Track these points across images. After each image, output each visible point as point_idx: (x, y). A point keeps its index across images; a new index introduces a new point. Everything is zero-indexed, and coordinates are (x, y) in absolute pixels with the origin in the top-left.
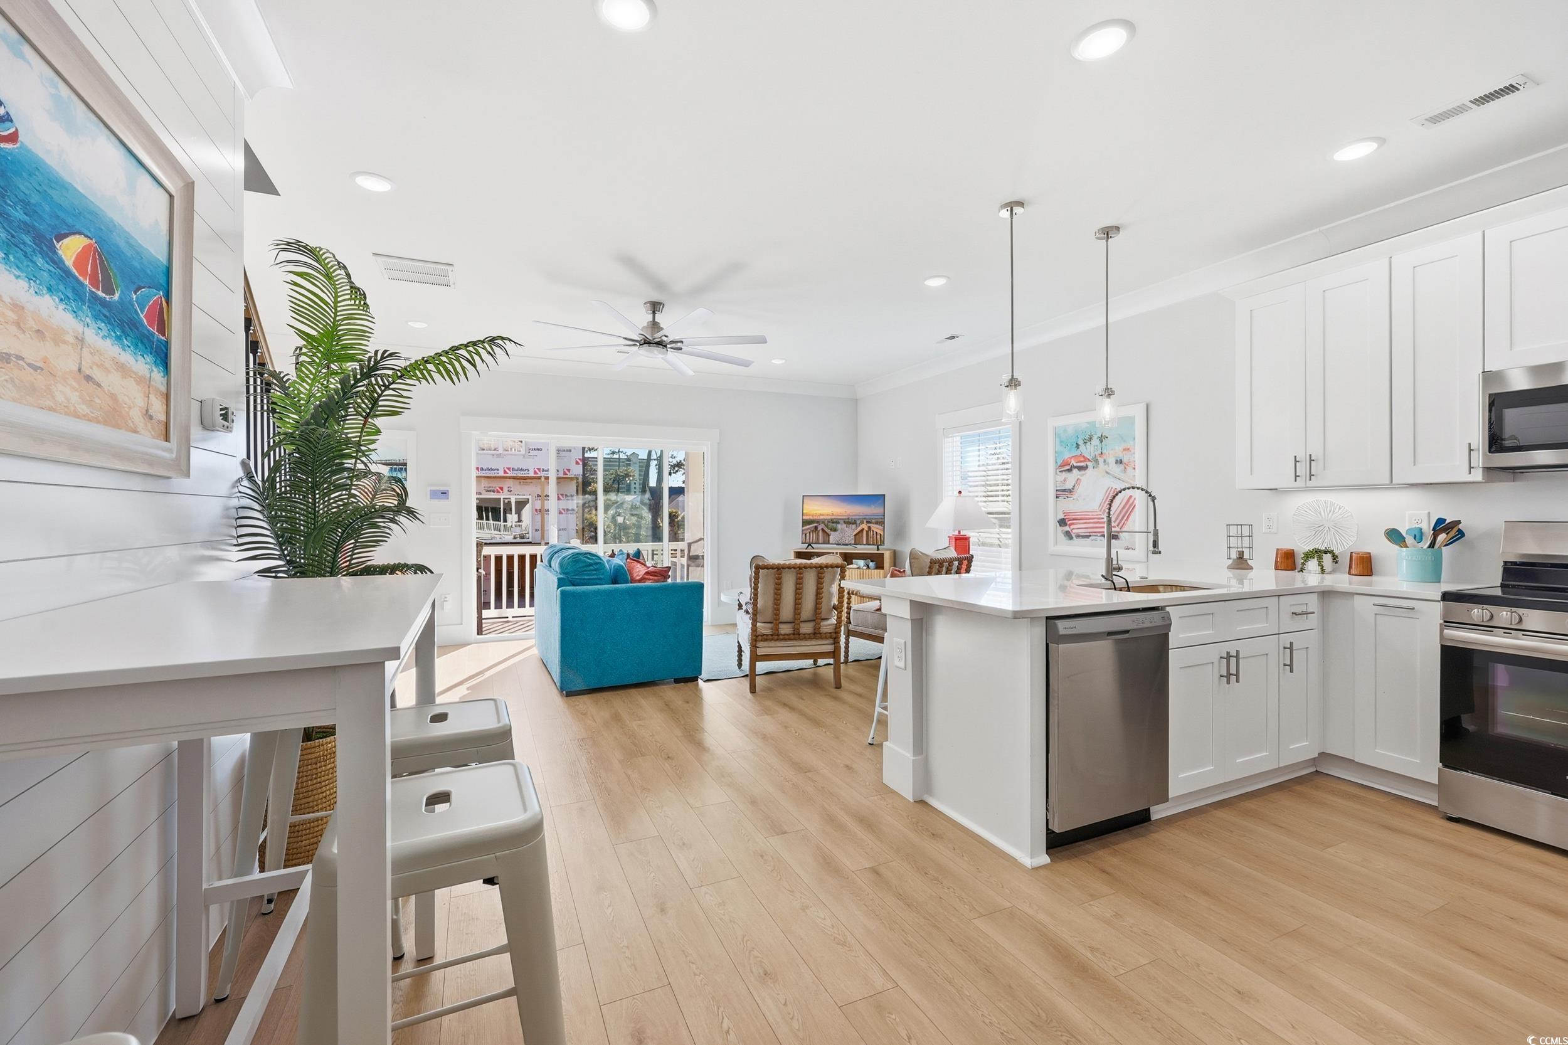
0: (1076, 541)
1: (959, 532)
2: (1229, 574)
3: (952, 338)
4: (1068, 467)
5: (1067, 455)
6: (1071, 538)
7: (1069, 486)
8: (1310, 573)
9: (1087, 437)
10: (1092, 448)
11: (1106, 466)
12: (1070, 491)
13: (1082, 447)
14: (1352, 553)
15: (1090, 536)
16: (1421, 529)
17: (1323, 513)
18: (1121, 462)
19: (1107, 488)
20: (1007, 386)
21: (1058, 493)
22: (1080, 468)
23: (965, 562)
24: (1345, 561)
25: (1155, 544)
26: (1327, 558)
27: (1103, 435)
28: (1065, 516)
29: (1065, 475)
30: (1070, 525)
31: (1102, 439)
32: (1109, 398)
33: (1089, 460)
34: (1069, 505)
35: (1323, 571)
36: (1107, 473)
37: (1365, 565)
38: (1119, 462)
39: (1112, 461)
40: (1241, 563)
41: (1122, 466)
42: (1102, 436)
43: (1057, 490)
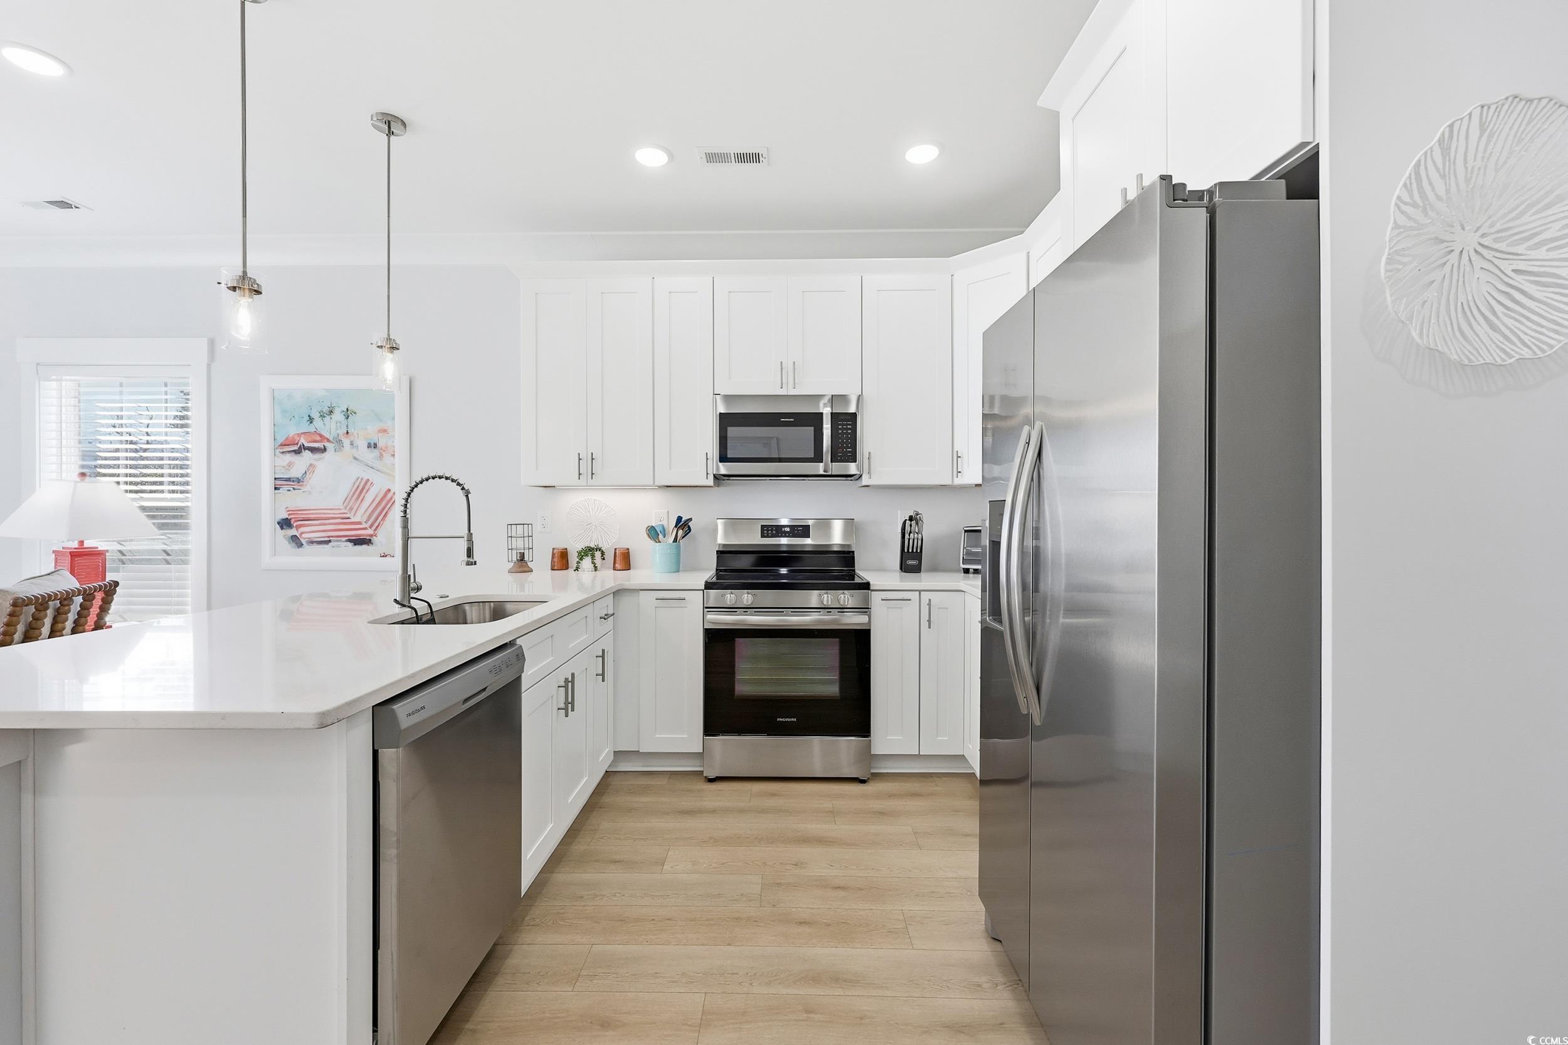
0: (307, 548)
1: (81, 543)
2: (511, 578)
3: (64, 205)
4: (296, 448)
5: (292, 430)
6: (300, 545)
7: (295, 473)
8: (584, 571)
9: (326, 410)
10: (333, 426)
11: (355, 450)
12: (298, 481)
13: (318, 423)
14: (615, 549)
15: (330, 541)
16: (663, 526)
17: (591, 512)
18: (375, 446)
19: (356, 477)
20: (234, 289)
21: (278, 482)
22: (313, 450)
23: (99, 596)
24: (609, 557)
25: (470, 552)
26: (598, 554)
27: (349, 409)
28: (289, 515)
29: (289, 458)
30: (298, 527)
31: (348, 413)
32: (392, 352)
33: (328, 440)
34: (292, 501)
35: (596, 568)
36: (355, 458)
37: (624, 560)
38: (373, 446)
39: (362, 444)
40: (522, 564)
41: (376, 452)
42: (347, 410)
43: (275, 479)
